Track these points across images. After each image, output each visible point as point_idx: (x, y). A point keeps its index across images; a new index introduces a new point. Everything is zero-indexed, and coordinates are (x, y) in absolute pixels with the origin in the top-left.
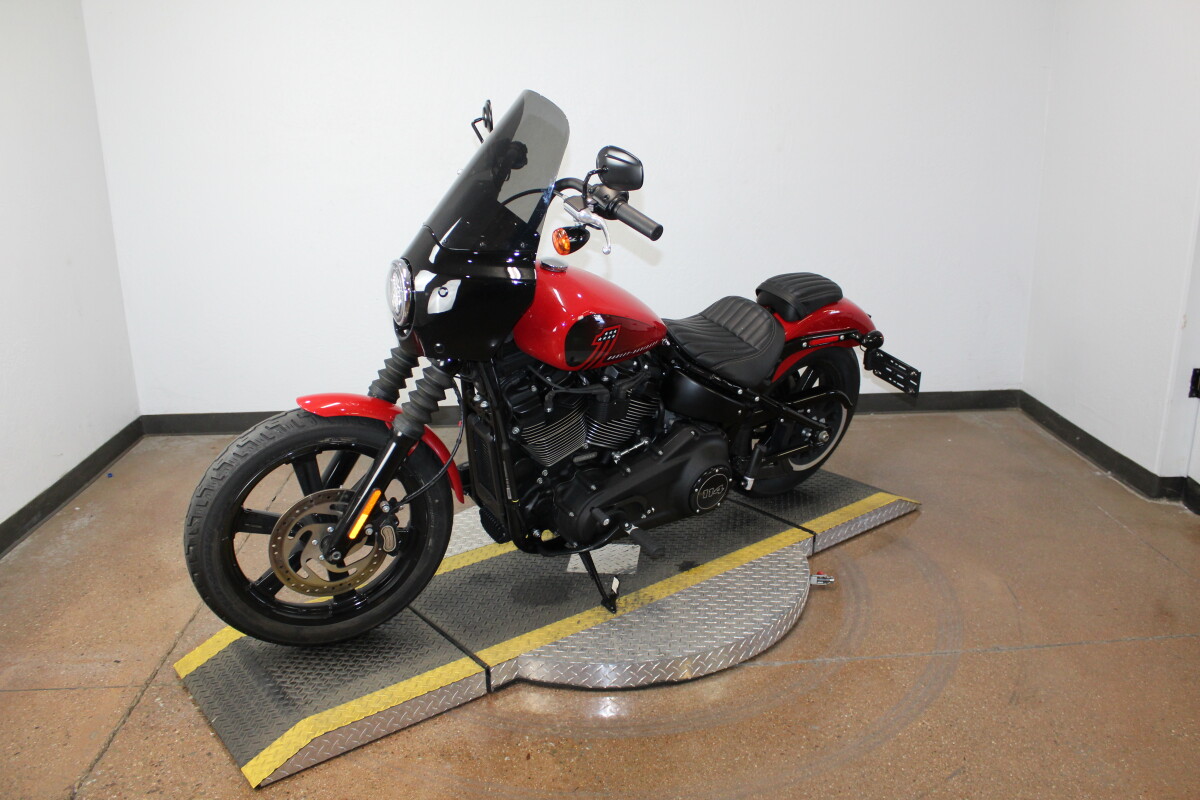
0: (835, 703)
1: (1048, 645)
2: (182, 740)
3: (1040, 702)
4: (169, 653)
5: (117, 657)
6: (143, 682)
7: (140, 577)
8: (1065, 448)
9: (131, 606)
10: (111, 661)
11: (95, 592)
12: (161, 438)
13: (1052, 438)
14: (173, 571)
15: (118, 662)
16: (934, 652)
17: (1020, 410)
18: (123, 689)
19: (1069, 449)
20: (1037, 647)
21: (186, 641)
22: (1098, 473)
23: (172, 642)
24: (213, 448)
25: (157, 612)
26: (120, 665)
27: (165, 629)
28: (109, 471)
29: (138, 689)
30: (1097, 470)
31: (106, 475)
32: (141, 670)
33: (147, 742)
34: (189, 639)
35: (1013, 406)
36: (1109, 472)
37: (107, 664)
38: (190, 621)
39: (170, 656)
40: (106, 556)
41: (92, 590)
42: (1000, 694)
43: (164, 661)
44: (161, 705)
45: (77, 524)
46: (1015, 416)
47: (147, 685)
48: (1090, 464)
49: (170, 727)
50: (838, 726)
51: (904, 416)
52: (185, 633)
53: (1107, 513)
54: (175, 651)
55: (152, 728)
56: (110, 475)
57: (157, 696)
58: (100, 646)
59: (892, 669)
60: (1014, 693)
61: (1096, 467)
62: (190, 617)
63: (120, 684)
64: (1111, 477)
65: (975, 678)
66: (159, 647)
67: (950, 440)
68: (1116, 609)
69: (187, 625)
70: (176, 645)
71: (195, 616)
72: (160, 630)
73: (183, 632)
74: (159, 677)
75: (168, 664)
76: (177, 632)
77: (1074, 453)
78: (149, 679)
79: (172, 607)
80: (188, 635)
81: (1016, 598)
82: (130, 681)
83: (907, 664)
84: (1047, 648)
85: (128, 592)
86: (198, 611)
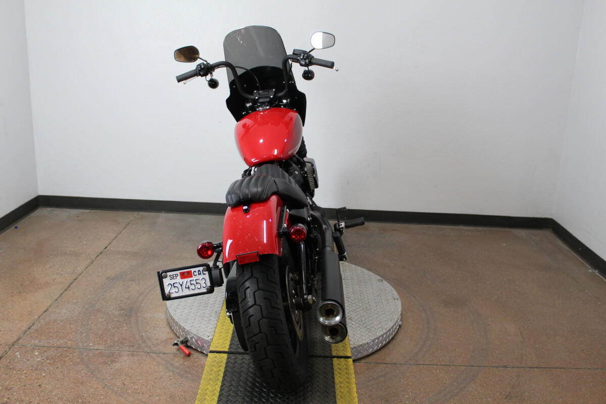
0: (402, 389)
1: (536, 368)
2: (26, 377)
3: (524, 399)
4: (29, 328)
6: (11, 343)
7: (22, 285)
8: (573, 254)
9: (13, 301)
12: (49, 209)
13: (567, 248)
14: (40, 283)
17: (551, 230)
19: (576, 255)
20: (530, 367)
21: (40, 322)
22: (590, 271)
23: (32, 322)
24: (78, 217)
25: (27, 305)
26: (0, 333)
27: (30, 315)
28: (16, 225)
29: (7, 347)
30: (590, 269)
31: (14, 227)
32: (12, 337)
33: (6, 376)
34: (42, 321)
35: (547, 228)
36: (597, 271)
38: (45, 311)
39: (30, 330)
40: (5, 272)
42: (501, 393)
43: (26, 332)
44: (19, 356)
46: (548, 234)
47: (13, 344)
48: (586, 264)
49: (21, 369)
50: (401, 401)
51: (480, 228)
52: (41, 317)
53: (590, 294)
54: (33, 327)
55: (11, 369)
56: (16, 228)
57: (17, 351)
59: (440, 372)
60: (510, 393)
61: (590, 267)
62: (45, 309)
64: (597, 274)
65: (488, 382)
66: (24, 324)
67: (504, 245)
68: (583, 350)
69: (42, 314)
70: (34, 324)
71: (48, 309)
72: (27, 315)
73: (39, 317)
74: (21, 341)
75: (28, 334)
76: (36, 317)
77: (578, 257)
78: (15, 342)
79: (36, 303)
80: (42, 319)
81: (523, 338)
82: (4, 342)
83: (449, 370)
84: (536, 369)
85: (13, 293)
86: (50, 307)
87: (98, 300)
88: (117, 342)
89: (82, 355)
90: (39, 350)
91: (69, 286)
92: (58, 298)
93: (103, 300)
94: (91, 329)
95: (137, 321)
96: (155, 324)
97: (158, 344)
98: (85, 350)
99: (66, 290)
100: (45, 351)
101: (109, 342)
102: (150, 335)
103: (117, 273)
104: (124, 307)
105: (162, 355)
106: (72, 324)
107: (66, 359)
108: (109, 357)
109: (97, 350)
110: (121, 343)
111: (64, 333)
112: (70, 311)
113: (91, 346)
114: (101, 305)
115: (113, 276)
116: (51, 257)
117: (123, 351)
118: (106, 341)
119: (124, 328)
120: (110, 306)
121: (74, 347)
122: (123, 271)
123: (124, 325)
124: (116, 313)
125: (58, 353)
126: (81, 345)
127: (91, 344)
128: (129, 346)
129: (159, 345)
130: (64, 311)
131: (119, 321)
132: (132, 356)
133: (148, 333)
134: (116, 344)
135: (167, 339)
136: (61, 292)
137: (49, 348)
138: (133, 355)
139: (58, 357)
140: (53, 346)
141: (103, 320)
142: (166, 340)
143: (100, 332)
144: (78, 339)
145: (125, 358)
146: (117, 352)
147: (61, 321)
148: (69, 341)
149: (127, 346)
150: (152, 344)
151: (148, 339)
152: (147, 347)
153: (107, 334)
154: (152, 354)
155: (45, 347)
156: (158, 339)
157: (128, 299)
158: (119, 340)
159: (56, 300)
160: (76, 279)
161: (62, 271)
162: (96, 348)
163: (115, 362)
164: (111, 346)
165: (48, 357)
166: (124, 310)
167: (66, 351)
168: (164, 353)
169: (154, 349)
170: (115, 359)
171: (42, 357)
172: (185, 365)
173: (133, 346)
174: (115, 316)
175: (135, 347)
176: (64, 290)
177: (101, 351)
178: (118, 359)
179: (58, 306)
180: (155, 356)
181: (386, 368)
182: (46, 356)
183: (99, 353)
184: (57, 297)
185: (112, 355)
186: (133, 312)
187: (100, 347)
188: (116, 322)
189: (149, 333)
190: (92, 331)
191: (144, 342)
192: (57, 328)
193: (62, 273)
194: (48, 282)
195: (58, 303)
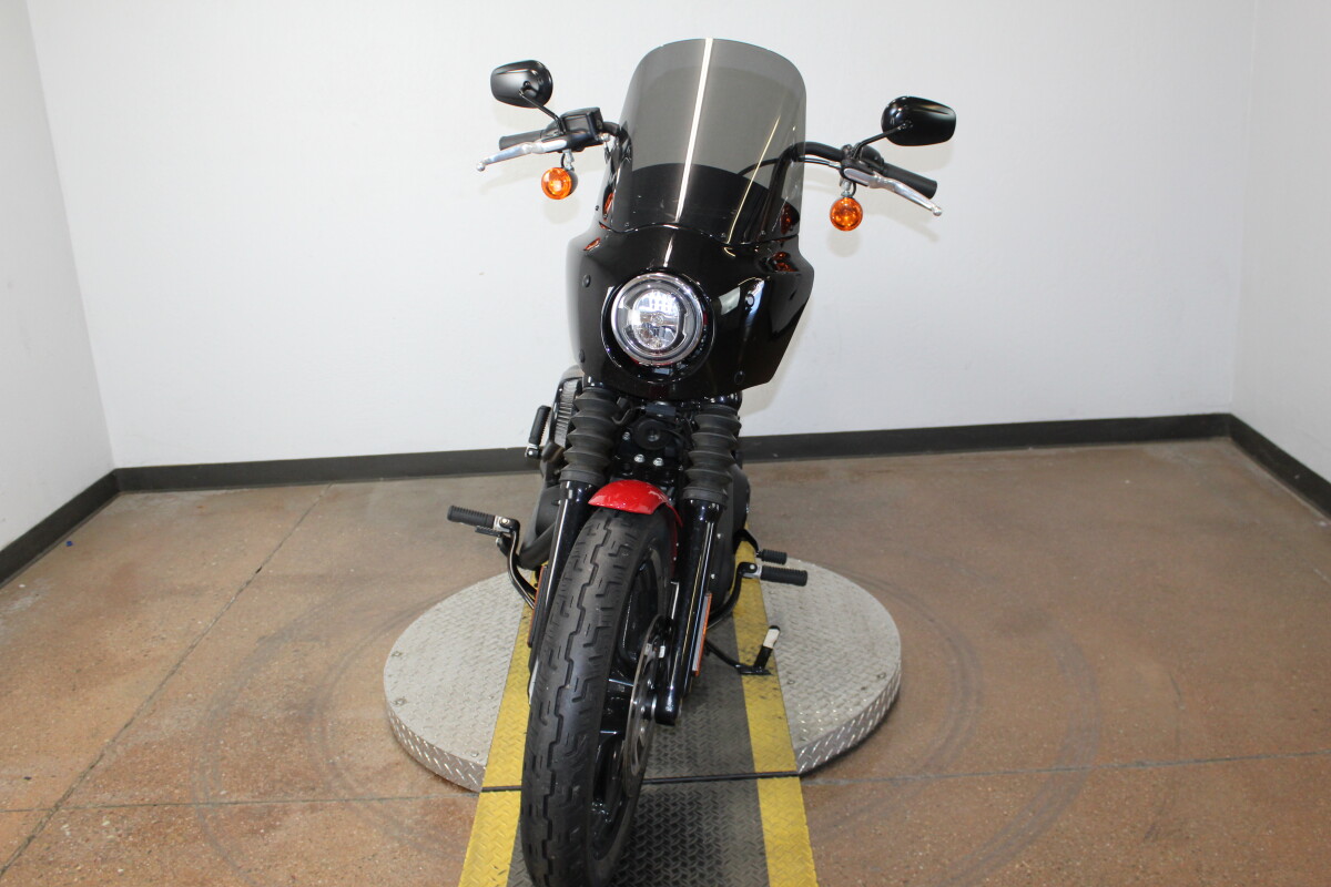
0: (909, 836)
1: (1212, 760)
2: (83, 878)
3: (1188, 838)
4: (93, 767)
5: (28, 772)
6: (53, 804)
7: (79, 671)
8: (1283, 489)
9: (59, 708)
10: (21, 776)
11: (20, 691)
12: (140, 496)
13: (1268, 477)
14: (118, 664)
15: (28, 779)
16: (1054, 768)
17: (1229, 439)
18: (25, 813)
19: (1288, 491)
20: (1197, 761)
21: (114, 752)
22: (1323, 524)
23: (98, 753)
24: (200, 507)
25: (89, 715)
26: (30, 782)
27: (94, 736)
28: (70, 539)
29: (44, 814)
30: (1321, 519)
31: (64, 543)
32: (54, 789)
33: (40, 881)
34: (119, 749)
35: (1221, 434)
37: (15, 782)
38: (126, 726)
39: (93, 771)
40: (43, 645)
41: (17, 688)
42: (1134, 827)
43: (84, 777)
44: (68, 833)
45: (17, 605)
46: (1222, 448)
47: (57, 807)
48: (1314, 511)
49: (72, 862)
50: (908, 867)
51: (1072, 450)
52: (118, 741)
53: (1325, 578)
54: (101, 763)
55: (50, 863)
56: (70, 544)
57: (65, 822)
58: (12, 759)
59: (993, 790)
60: (1153, 827)
61: (1322, 515)
62: (125, 721)
63: (25, 807)
65: (1103, 804)
66: (81, 759)
67: (1127, 482)
68: (1315, 710)
69: (121, 731)
70: (102, 756)
71: (133, 719)
72: (88, 738)
73: (114, 741)
74: (74, 797)
75: (88, 781)
76: (107, 740)
77: (1294, 495)
78: (61, 801)
79: (108, 709)
80: (119, 743)
81: (1179, 694)
82: (38, 803)
83: (1015, 783)
84: (1211, 764)
85: (60, 690)
86: (138, 714)
87: (241, 689)
88: (281, 781)
89: (205, 816)
90: (111, 816)
91: (178, 665)
92: (154, 693)
93: (249, 688)
94: (224, 758)
95: (324, 729)
96: (362, 733)
97: (368, 778)
98: (210, 806)
99: (173, 673)
100: (123, 817)
101: (261, 784)
102: (351, 759)
103: (282, 626)
104: (295, 701)
105: (376, 804)
106: (182, 749)
107: (169, 831)
108: (261, 818)
109: (236, 803)
110: (288, 784)
111: (164, 771)
112: (179, 720)
113: (224, 796)
114: (246, 701)
115: (273, 632)
116: (143, 602)
117: (293, 801)
118: (256, 781)
119: (296, 750)
120: (264, 701)
121: (187, 801)
122: (295, 620)
123: (296, 741)
124: (279, 716)
125: (153, 818)
126: (201, 795)
127: (223, 793)
128: (305, 789)
129: (371, 781)
130: (167, 721)
131: (284, 734)
132: (312, 812)
133: (346, 756)
134: (278, 786)
135: (389, 764)
136: (162, 679)
137: (134, 807)
138: (313, 809)
139: (152, 827)
140: (141, 803)
141: (249, 734)
142: (385, 768)
143: (243, 764)
144: (194, 784)
145: (297, 817)
146: (280, 805)
147: (161, 744)
148: (176, 788)
149: (301, 789)
150: (357, 781)
151: (348, 769)
152: (344, 788)
153: (259, 766)
154: (354, 803)
155: (124, 806)
156: (367, 768)
157: (304, 681)
158: (283, 776)
159: (151, 698)
160: (193, 647)
161: (164, 631)
162: (233, 800)
163: (274, 827)
164: (265, 794)
165: (131, 829)
166: (295, 707)
167: (171, 811)
168: (381, 800)
169: (360, 790)
170: (275, 820)
171: (117, 829)
172: (426, 822)
173: (313, 789)
174: (275, 723)
175: (317, 790)
176: (166, 674)
177: (244, 805)
178: (280, 820)
179: (154, 711)
180: (360, 806)
181: (872, 790)
182: (126, 827)
183: (242, 811)
184: (152, 691)
185: (269, 814)
186: (315, 711)
187: (243, 798)
188: (278, 737)
189: (349, 755)
190: (225, 762)
191: (338, 776)
192: (151, 761)
193: (164, 636)
194: (133, 660)
195: (155, 704)
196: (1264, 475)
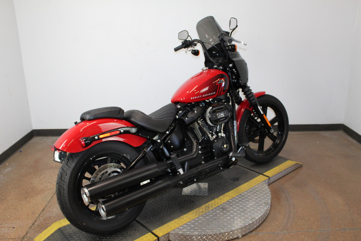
4: (33, 224)
5: (14, 226)
6: (22, 237)
7: (26, 192)
9: (22, 204)
10: (11, 227)
11: (9, 198)
12: (40, 138)
14: (38, 190)
15: (14, 228)
16: (320, 230)
17: (343, 131)
18: (14, 240)
21: (40, 219)
23: (35, 220)
25: (31, 207)
26: (14, 229)
27: (33, 214)
28: (21, 150)
29: (20, 240)
31: (19, 151)
32: (22, 232)
34: (41, 218)
35: (340, 129)
37: (10, 229)
38: (43, 211)
39: (34, 226)
40: (15, 183)
41: (8, 197)
43: (31, 227)
45: (6, 170)
46: (341, 133)
47: (23, 238)
51: (301, 133)
52: (40, 215)
54: (36, 223)
56: (21, 152)
58: (8, 221)
59: (305, 237)
63: (13, 238)
66: (30, 222)
67: (318, 142)
69: (41, 213)
70: (36, 221)
71: (44, 209)
72: (31, 215)
73: (39, 215)
74: (28, 235)
75: (32, 229)
76: (37, 215)
78: (24, 236)
79: (36, 205)
80: (41, 216)
81: (349, 207)
82: (17, 236)
83: (310, 235)
85: (21, 198)
86: (46, 207)
116: (44, 170)
130: (55, 210)
136: (52, 196)
147: (54, 217)
159: (49, 202)
161: (51, 180)
179: (51, 206)
181: (270, 236)
184: (49, 199)
193: (51, 182)
194: (43, 189)
195: (51, 204)
196: (354, 142)
